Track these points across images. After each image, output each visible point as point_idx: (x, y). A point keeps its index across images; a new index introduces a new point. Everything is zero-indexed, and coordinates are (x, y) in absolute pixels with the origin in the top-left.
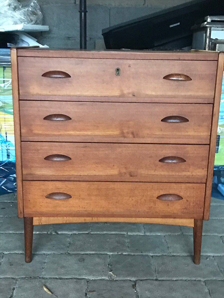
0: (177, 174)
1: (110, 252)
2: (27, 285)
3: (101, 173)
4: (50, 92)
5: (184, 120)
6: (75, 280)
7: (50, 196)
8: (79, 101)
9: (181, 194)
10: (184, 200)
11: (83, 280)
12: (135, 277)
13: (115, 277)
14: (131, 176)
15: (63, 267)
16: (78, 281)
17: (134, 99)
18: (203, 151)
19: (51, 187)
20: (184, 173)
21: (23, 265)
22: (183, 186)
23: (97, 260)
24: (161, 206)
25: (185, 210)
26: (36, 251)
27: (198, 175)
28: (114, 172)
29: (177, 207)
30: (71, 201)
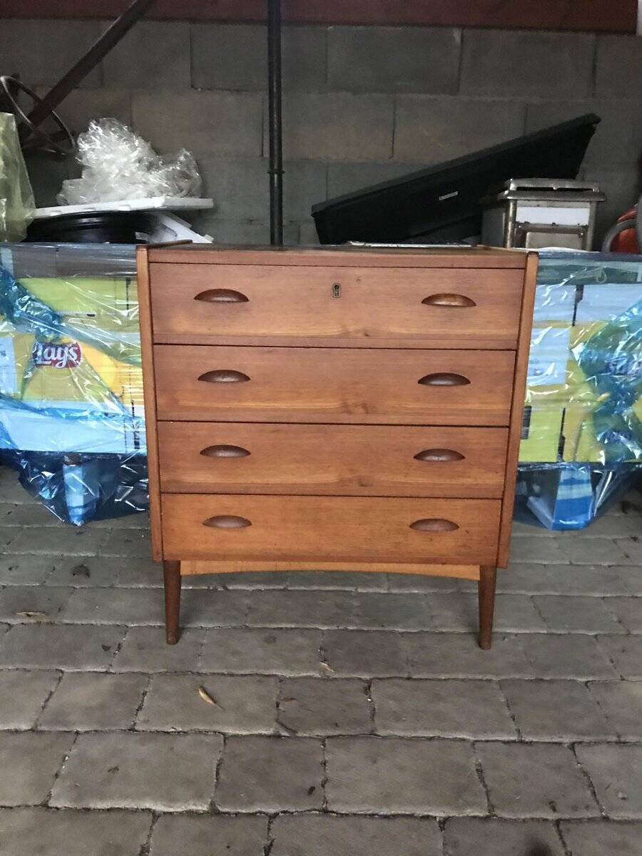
0: (448, 481)
1: (324, 624)
2: (170, 688)
3: (306, 480)
4: (209, 329)
5: (462, 380)
6: (258, 678)
7: (212, 522)
8: (265, 346)
9: (456, 520)
10: (461, 530)
11: (272, 680)
12: (370, 672)
13: (331, 673)
14: (362, 486)
15: (235, 653)
16: (263, 679)
17: (368, 342)
18: (496, 439)
19: (214, 505)
20: (462, 481)
21: (161, 648)
22: (459, 503)
23: (300, 640)
24: (417, 542)
25: (463, 550)
26: (188, 623)
27: (487, 484)
28: (330, 477)
29: (447, 543)
30: (250, 531)
